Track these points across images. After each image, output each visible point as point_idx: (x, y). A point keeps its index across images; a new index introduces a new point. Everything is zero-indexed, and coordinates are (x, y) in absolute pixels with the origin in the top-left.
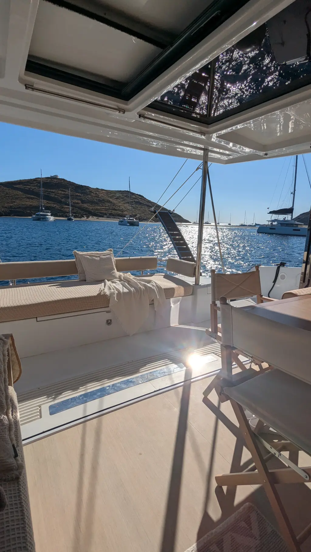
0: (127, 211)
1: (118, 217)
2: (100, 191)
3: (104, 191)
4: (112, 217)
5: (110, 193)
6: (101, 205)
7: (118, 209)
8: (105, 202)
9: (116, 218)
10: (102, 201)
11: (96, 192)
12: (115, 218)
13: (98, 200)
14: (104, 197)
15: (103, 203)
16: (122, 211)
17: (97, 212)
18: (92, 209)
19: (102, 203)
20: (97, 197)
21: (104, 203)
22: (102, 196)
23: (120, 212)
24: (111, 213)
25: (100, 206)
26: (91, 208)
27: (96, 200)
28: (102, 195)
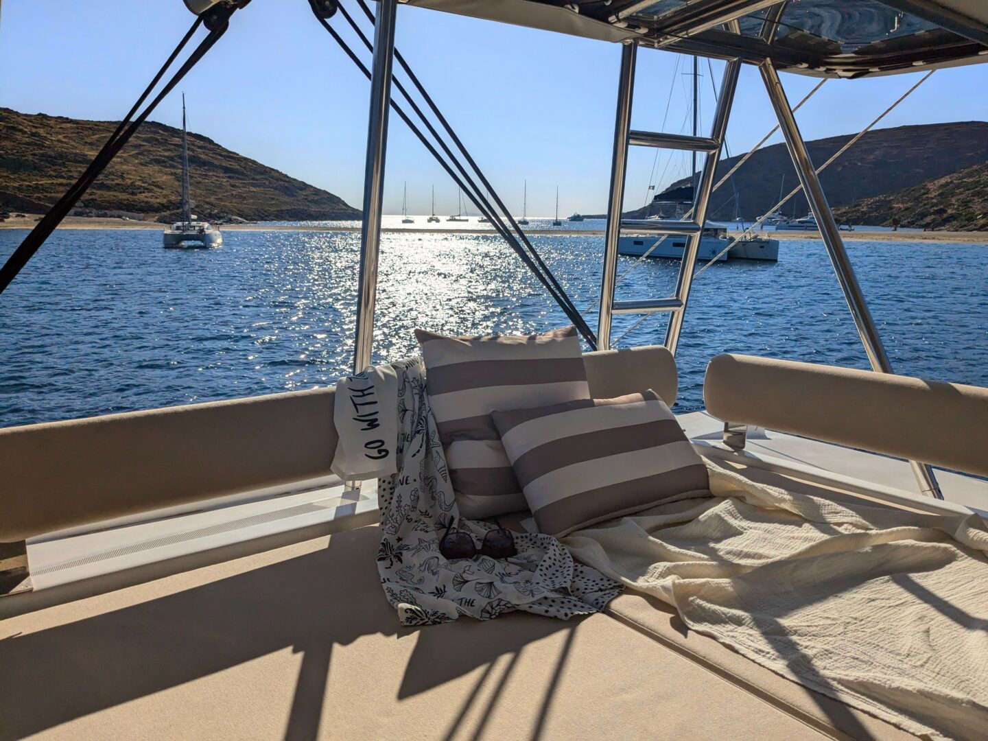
0: (150, 191)
1: (116, 212)
2: (52, 123)
3: (69, 125)
4: (94, 211)
5: (91, 132)
6: (52, 173)
7: (118, 184)
8: (69, 161)
9: (111, 217)
10: (55, 158)
11: (36, 127)
12: (105, 216)
13: (42, 155)
14: (66, 143)
15: (60, 165)
16: (133, 189)
17: (39, 199)
18: (19, 189)
19: (58, 167)
20: (36, 144)
21: (63, 165)
22: (59, 141)
23: (123, 196)
24: (92, 199)
25: (51, 176)
26: (16, 185)
27: (35, 155)
28: (60, 137)
